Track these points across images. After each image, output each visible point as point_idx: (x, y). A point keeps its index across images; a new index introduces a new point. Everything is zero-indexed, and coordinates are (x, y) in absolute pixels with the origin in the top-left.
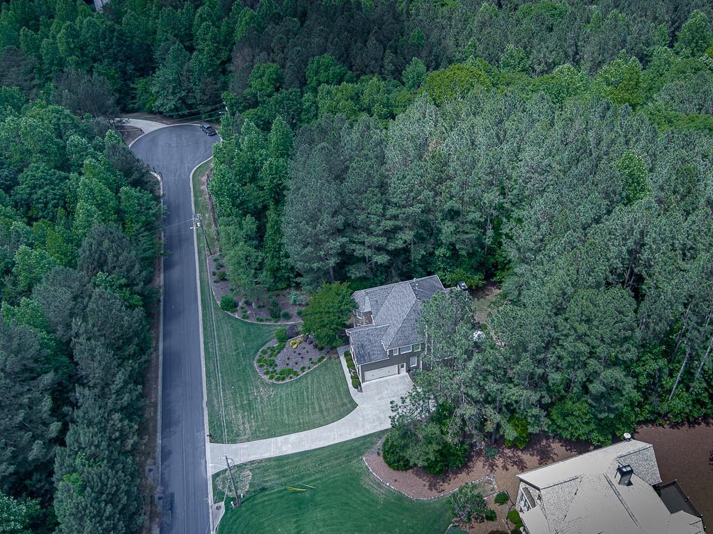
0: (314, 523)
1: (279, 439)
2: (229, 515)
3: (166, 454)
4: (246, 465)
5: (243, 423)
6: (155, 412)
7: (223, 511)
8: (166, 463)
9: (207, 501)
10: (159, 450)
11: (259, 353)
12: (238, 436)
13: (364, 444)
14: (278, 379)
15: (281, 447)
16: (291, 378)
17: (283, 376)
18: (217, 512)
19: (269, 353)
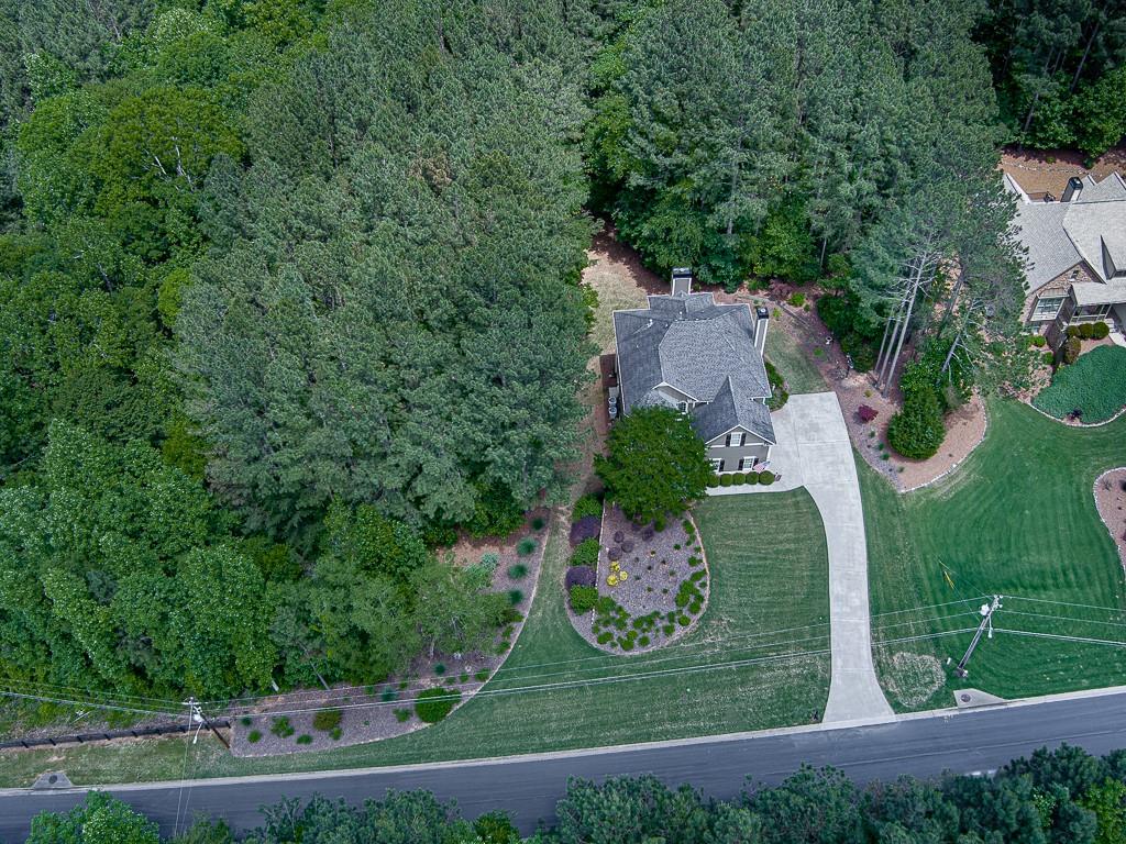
0: (1003, 564)
1: (834, 608)
2: (981, 682)
4: (879, 663)
7: (971, 692)
9: (950, 718)
11: (605, 648)
12: (814, 677)
13: (875, 489)
14: (694, 609)
15: (851, 607)
16: (703, 585)
17: (692, 599)
18: (974, 700)
19: (612, 628)
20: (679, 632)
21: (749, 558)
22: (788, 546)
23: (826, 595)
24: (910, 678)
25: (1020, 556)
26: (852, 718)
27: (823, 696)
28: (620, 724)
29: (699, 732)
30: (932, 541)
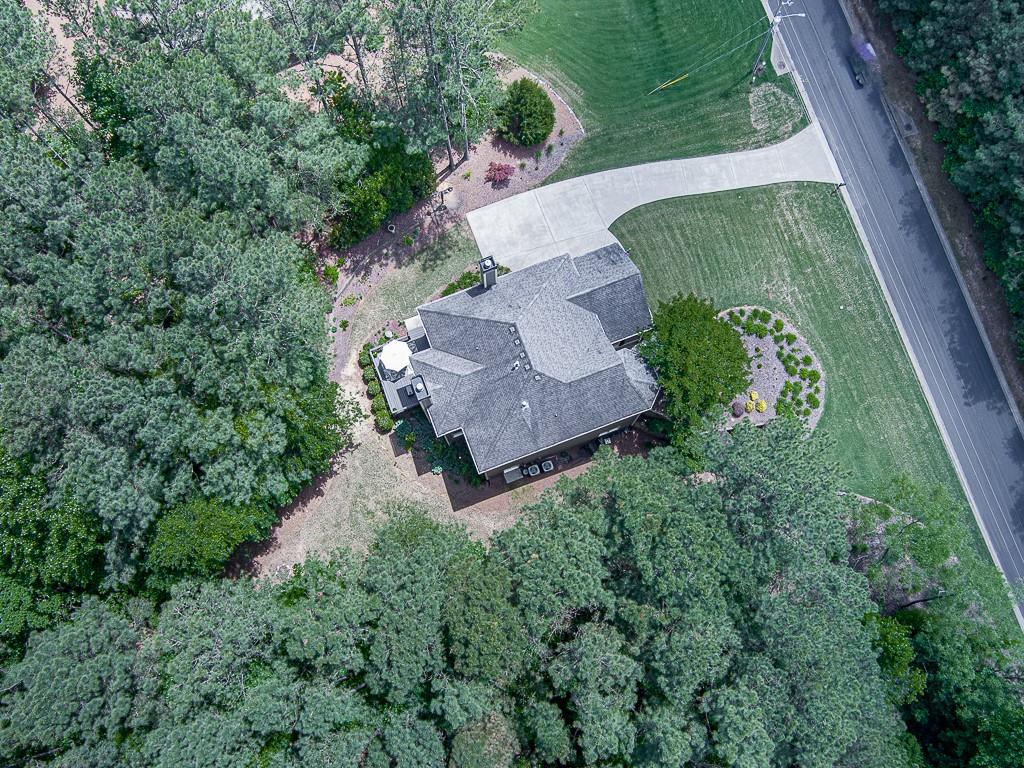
0: (638, 37)
1: (726, 186)
2: (763, 54)
3: (896, 157)
4: (767, 141)
5: (797, 223)
6: (954, 246)
7: (774, 61)
8: (890, 143)
9: (803, 78)
10: (914, 168)
11: (821, 398)
12: (797, 196)
13: (587, 158)
14: (765, 318)
15: (721, 171)
16: (742, 313)
17: (757, 322)
18: (782, 59)
19: (802, 396)
20: (789, 329)
21: (702, 271)
22: (678, 236)
23: (716, 196)
24: (775, 114)
25: (626, 22)
26: (826, 159)
27: (813, 186)
28: (891, 364)
29: (877, 290)
30: (630, 102)
